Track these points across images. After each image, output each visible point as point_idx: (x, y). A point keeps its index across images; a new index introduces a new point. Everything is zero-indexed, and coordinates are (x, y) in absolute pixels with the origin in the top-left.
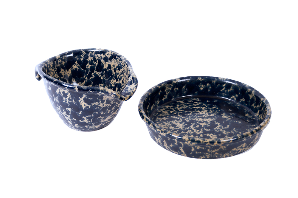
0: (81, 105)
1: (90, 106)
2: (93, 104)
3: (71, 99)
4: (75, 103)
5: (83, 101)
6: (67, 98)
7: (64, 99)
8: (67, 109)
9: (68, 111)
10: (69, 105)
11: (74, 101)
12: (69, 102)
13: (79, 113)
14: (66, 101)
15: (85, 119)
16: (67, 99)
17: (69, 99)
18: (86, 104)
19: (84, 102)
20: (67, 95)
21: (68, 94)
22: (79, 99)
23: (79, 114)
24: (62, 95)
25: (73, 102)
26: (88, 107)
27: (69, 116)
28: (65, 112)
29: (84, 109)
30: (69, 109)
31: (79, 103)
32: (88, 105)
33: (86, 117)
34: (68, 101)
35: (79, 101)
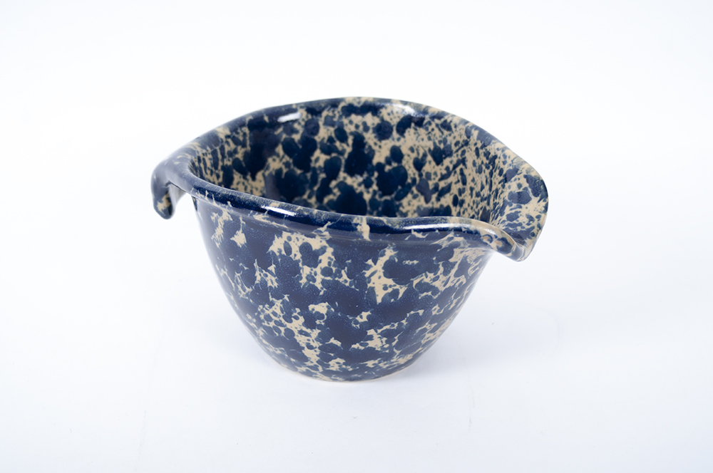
0: (373, 289)
1: (402, 290)
2: (416, 282)
3: (334, 269)
4: (347, 284)
5: (381, 272)
6: (316, 267)
7: (306, 270)
8: (311, 307)
9: (317, 313)
10: (321, 293)
11: (345, 276)
12: (323, 282)
13: (358, 318)
14: (311, 278)
15: (376, 336)
16: (318, 270)
17: (326, 272)
18: (390, 282)
19: (383, 278)
20: (320, 258)
21: (323, 250)
22: (370, 267)
23: (357, 322)
24: (299, 256)
25: (341, 280)
26: (396, 292)
27: (315, 333)
28: (302, 319)
29: (379, 300)
30: (322, 308)
31: (362, 282)
32: (398, 287)
33: (379, 331)
34: (319, 278)
35: (368, 273)
